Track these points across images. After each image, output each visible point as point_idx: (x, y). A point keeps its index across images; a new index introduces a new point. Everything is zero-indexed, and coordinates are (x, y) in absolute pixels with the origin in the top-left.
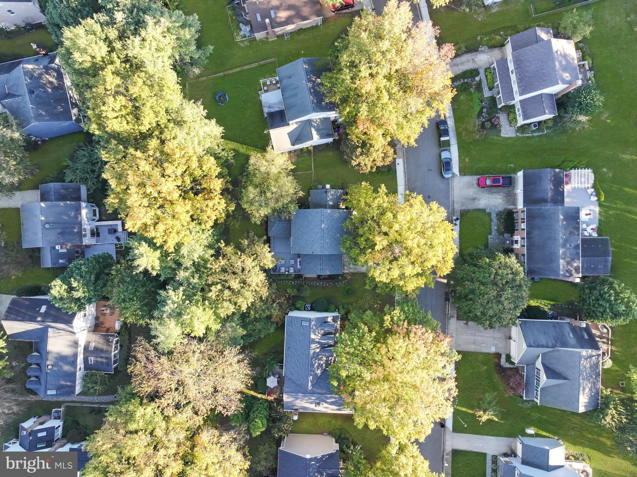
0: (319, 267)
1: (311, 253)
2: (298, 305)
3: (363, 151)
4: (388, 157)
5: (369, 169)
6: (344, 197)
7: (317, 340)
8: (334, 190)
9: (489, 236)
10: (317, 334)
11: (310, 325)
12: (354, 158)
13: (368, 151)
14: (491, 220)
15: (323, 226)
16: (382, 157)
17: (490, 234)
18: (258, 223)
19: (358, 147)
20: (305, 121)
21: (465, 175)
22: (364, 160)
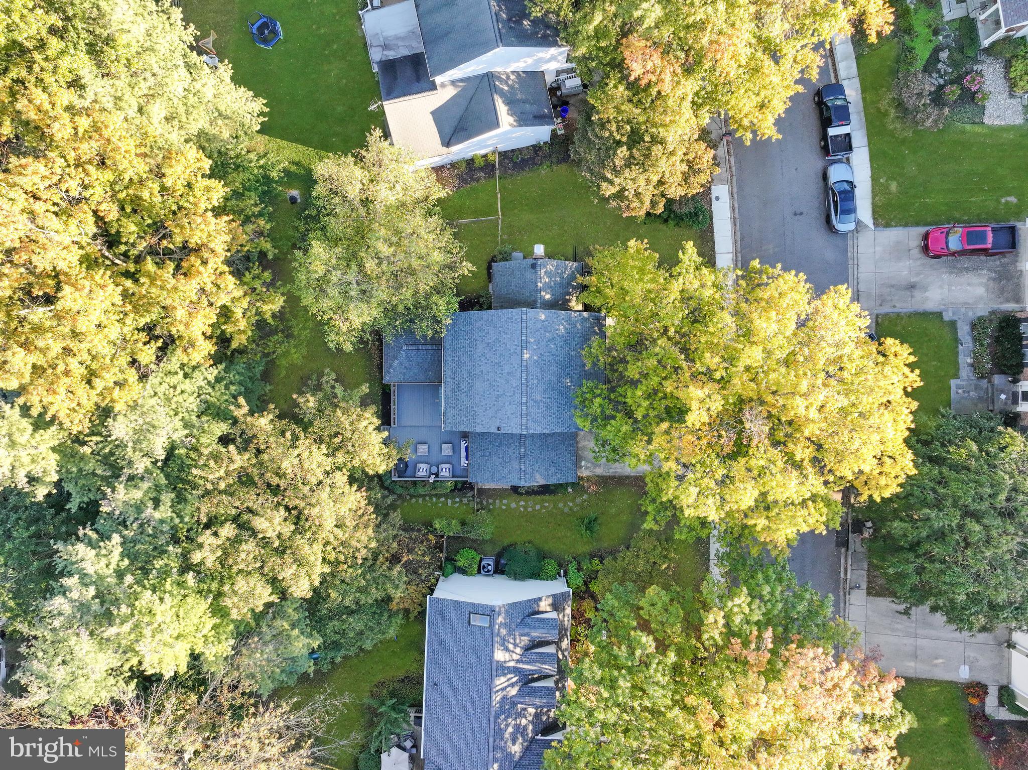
0: (515, 465)
1: (494, 430)
2: (462, 562)
3: (632, 156)
4: (700, 171)
5: (647, 204)
6: (580, 279)
7: (512, 664)
8: (555, 262)
9: (953, 383)
10: (511, 647)
11: (491, 625)
12: (609, 175)
13: (647, 157)
14: (957, 341)
15: (526, 356)
16: (684, 174)
17: (956, 376)
18: (348, 347)
19: (619, 143)
20: (476, 77)
21: (887, 225)
22: (634, 180)
